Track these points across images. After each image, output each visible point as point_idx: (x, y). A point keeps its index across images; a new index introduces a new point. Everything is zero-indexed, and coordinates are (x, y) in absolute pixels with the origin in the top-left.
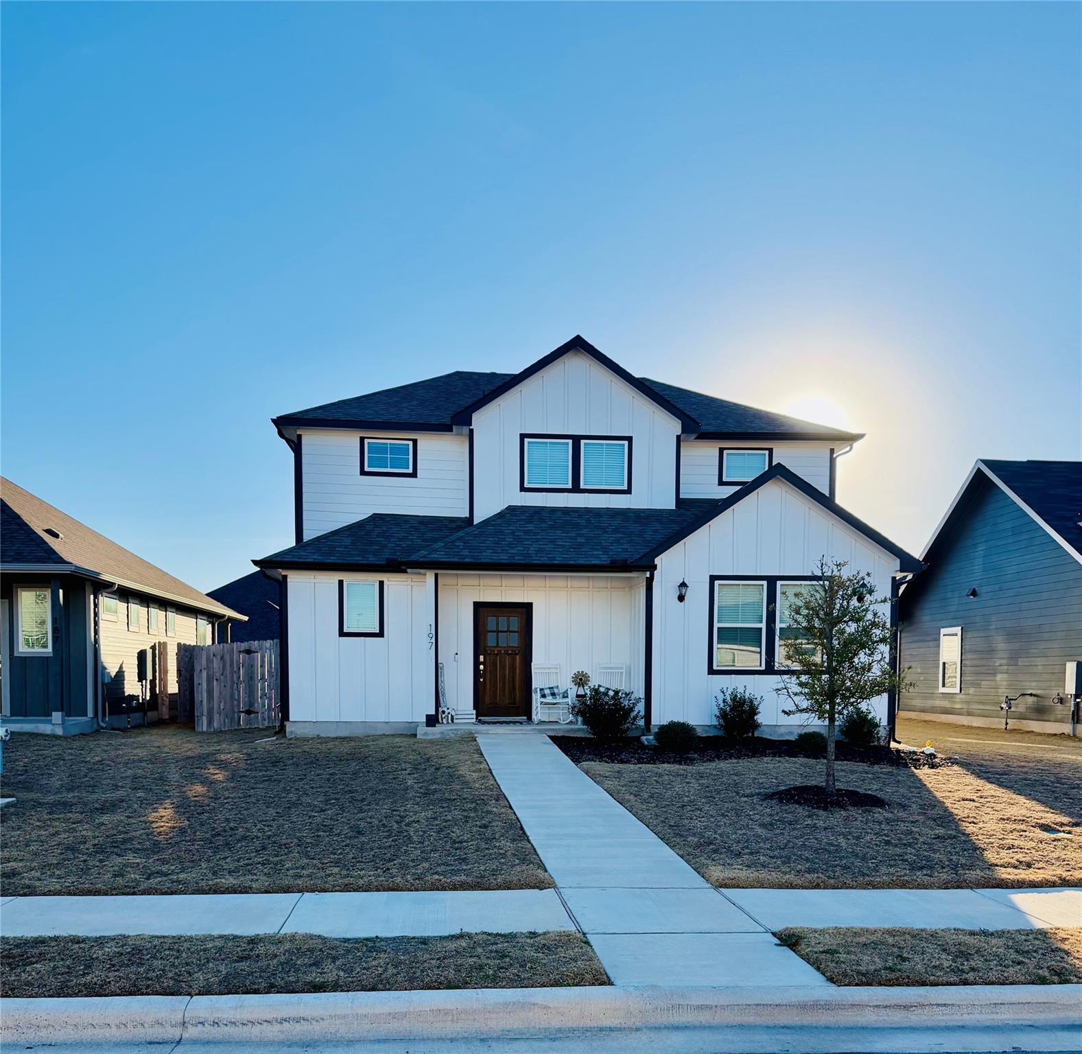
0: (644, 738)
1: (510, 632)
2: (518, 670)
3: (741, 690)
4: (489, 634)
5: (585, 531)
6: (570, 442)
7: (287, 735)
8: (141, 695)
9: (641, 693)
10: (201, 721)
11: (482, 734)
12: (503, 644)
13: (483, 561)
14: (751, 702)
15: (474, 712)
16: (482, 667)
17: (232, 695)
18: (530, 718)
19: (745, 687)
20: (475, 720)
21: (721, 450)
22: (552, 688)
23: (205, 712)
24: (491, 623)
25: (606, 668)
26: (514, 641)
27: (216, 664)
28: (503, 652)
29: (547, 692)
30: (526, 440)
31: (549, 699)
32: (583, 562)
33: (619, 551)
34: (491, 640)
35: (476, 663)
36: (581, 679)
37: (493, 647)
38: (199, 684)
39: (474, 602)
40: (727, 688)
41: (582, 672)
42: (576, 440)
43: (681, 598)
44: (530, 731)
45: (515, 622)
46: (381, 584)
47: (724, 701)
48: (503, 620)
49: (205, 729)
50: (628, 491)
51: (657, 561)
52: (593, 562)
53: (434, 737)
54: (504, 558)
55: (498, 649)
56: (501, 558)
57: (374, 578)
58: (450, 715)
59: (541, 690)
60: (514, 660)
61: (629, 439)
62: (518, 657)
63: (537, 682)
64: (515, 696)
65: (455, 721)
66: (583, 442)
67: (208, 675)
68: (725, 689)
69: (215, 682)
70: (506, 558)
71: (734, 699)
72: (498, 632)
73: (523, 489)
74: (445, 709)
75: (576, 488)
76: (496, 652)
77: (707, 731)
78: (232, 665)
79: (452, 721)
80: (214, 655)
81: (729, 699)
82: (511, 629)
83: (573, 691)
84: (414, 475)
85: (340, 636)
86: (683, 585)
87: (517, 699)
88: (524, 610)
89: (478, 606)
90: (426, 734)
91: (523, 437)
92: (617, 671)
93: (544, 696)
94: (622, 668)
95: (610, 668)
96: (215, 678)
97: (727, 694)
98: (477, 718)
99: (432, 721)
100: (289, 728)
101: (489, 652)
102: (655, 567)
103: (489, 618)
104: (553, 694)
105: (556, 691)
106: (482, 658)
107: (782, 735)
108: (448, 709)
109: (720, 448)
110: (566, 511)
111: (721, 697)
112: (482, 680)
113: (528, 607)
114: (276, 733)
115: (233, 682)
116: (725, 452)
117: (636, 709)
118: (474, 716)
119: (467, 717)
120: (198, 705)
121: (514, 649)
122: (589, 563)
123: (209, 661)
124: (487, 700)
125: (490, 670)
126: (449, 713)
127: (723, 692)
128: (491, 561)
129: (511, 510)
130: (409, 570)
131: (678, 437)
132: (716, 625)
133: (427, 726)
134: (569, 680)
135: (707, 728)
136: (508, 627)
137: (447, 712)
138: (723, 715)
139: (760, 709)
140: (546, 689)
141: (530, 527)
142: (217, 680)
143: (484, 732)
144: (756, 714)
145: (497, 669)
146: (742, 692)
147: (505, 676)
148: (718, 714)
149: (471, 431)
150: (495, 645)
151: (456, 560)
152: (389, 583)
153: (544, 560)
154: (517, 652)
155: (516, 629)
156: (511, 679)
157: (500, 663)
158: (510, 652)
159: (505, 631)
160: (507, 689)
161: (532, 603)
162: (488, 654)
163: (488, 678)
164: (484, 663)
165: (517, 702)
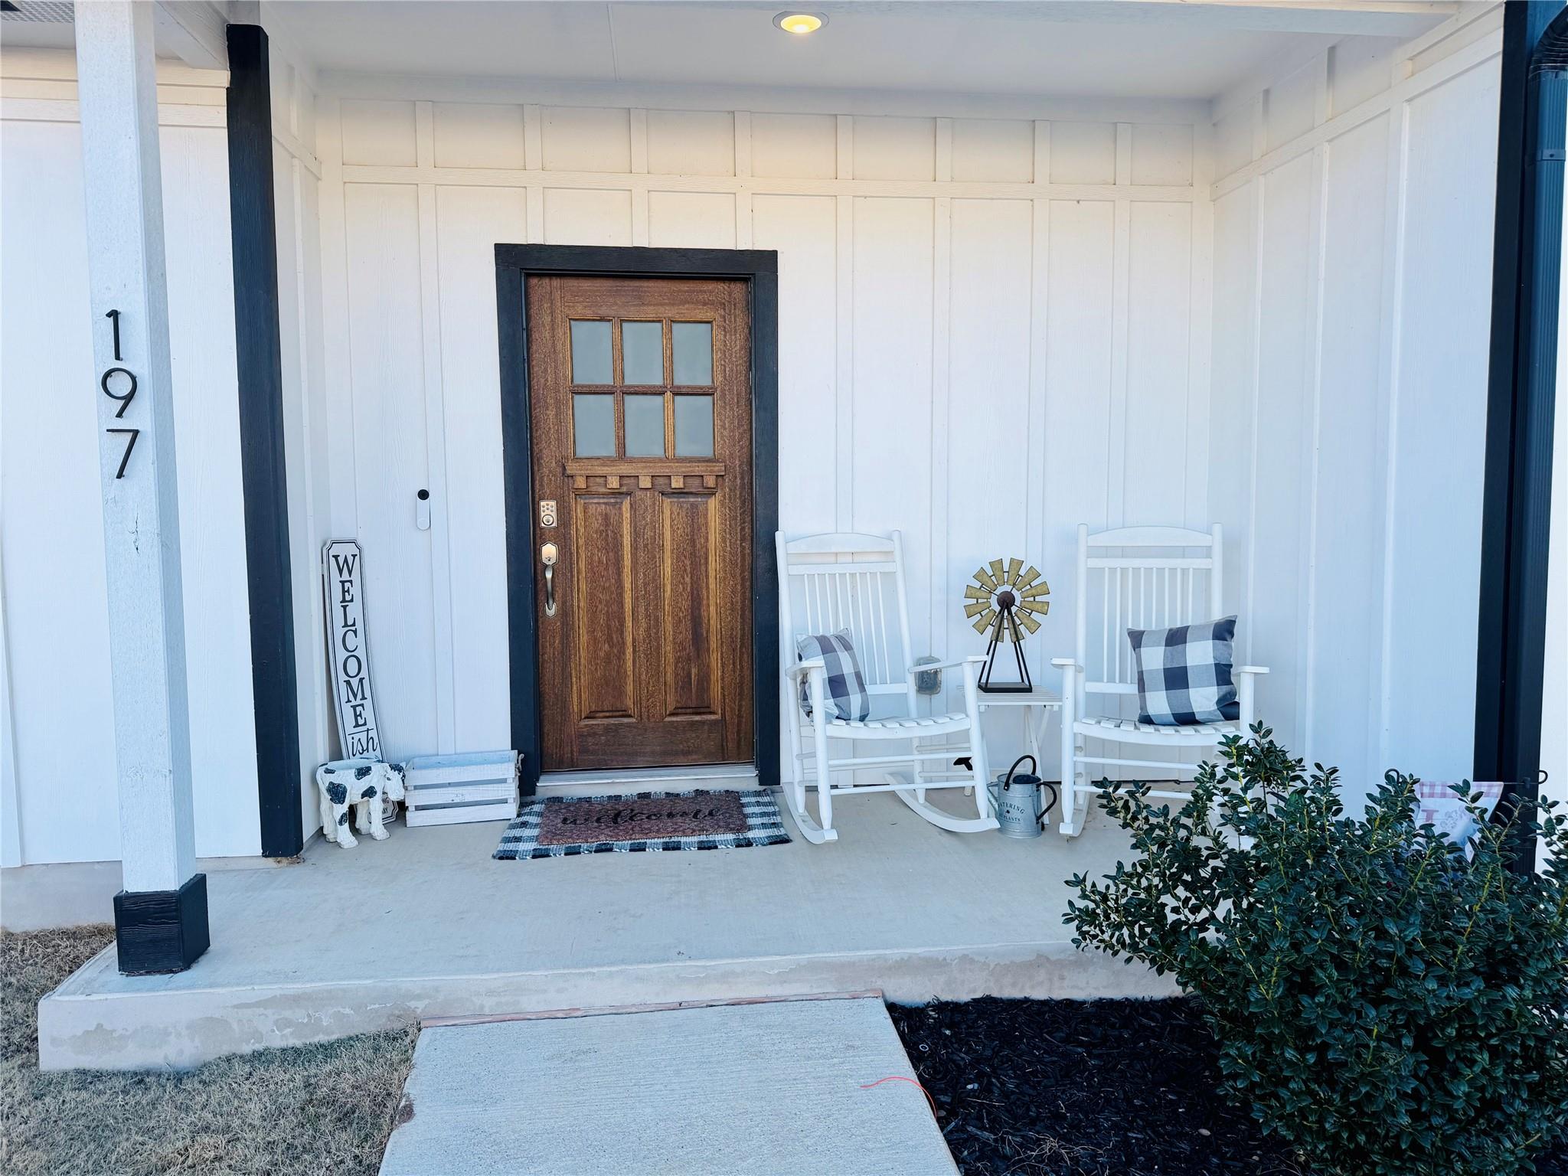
1: (678, 392)
2: (714, 565)
4: (580, 400)
12: (644, 442)
16: (549, 551)
18: (772, 788)
24: (589, 349)
26: (696, 432)
28: (646, 483)
34: (592, 429)
35: (523, 536)
36: (1005, 600)
37: (605, 460)
39: (499, 248)
41: (1016, 564)
45: (699, 349)
48: (642, 338)
55: (625, 469)
60: (697, 519)
62: (713, 503)
64: (704, 679)
76: (614, 483)
82: (682, 380)
87: (716, 690)
88: (738, 290)
89: (518, 266)
101: (581, 483)
103: (582, 331)
112: (551, 613)
113: (756, 273)
119: (470, 792)
121: (698, 469)
124: (580, 695)
125: (590, 563)
136: (670, 368)
145: (618, 564)
147: (659, 587)
150: (611, 450)
154: (710, 482)
155: (704, 381)
156: (685, 604)
157: (636, 534)
158: (677, 483)
159: (658, 392)
160: (668, 648)
161: (775, 253)
162: (579, 494)
163: (580, 602)
164: (562, 537)
165: (717, 705)
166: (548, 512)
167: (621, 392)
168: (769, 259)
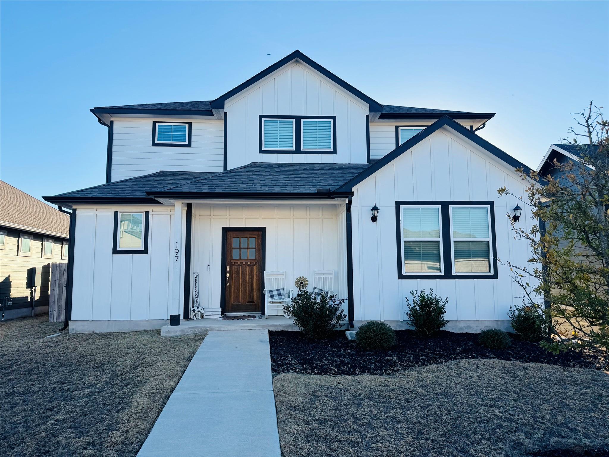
0: (348, 333)
1: (250, 249)
2: (255, 277)
4: (234, 250)
6: (293, 120)
7: (69, 331)
9: (345, 295)
11: (216, 330)
12: (244, 257)
14: (437, 303)
15: (220, 309)
16: (228, 275)
18: (263, 313)
19: (432, 290)
20: (220, 316)
21: (397, 128)
22: (279, 290)
23: (56, 309)
24: (236, 242)
25: (321, 274)
26: (253, 255)
27: (65, 276)
28: (244, 263)
29: (275, 293)
30: (263, 120)
31: (276, 299)
34: (236, 255)
35: (224, 272)
36: (302, 283)
37: (237, 260)
38: (53, 290)
39: (223, 228)
41: (303, 277)
42: (298, 119)
43: (374, 219)
45: (253, 242)
46: (147, 214)
48: (244, 240)
49: (55, 320)
50: (334, 152)
51: (354, 189)
52: (304, 192)
53: (175, 334)
54: (234, 189)
55: (241, 261)
57: (142, 210)
58: (199, 313)
59: (270, 291)
60: (252, 269)
61: (334, 118)
62: (255, 267)
63: (268, 286)
64: (253, 297)
65: (205, 317)
66: (302, 120)
68: (414, 292)
69: (64, 288)
70: (237, 190)
71: (422, 299)
73: (261, 151)
74: (195, 308)
75: (298, 151)
76: (239, 263)
77: (400, 326)
79: (202, 317)
80: (64, 270)
81: (418, 300)
82: (250, 247)
83: (295, 291)
84: (189, 145)
85: (113, 254)
86: (375, 208)
87: (255, 298)
88: (260, 233)
89: (225, 230)
90: (169, 332)
91: (261, 117)
92: (327, 276)
93: (272, 296)
94: (331, 274)
95: (323, 274)
96: (64, 285)
97: (416, 296)
98: (222, 314)
99: (175, 320)
100: (71, 326)
101: (233, 263)
102: (352, 194)
103: (235, 239)
104: (280, 295)
105: (282, 292)
107: (462, 329)
108: (198, 308)
109: (396, 126)
110: (291, 165)
111: (411, 298)
112: (228, 285)
113: (262, 230)
114: (61, 330)
116: (400, 129)
117: (341, 309)
118: (220, 313)
119: (214, 313)
121: (253, 261)
122: (301, 192)
124: (232, 300)
125: (234, 277)
126: (199, 311)
127: (413, 294)
129: (253, 165)
131: (368, 117)
132: (403, 240)
133: (171, 325)
134: (293, 283)
135: (400, 323)
136: (249, 245)
137: (197, 310)
139: (446, 309)
140: (274, 290)
141: (263, 173)
145: (239, 277)
147: (246, 281)
148: (409, 312)
149: (226, 114)
150: (238, 258)
152: (152, 213)
154: (255, 263)
155: (254, 247)
156: (250, 284)
157: (242, 272)
158: (249, 263)
159: (246, 249)
160: (247, 291)
161: (265, 227)
162: (233, 265)
163: (233, 283)
164: (230, 272)
165: (255, 301)
166: (228, 268)
167: (240, 249)
168: (265, 228)
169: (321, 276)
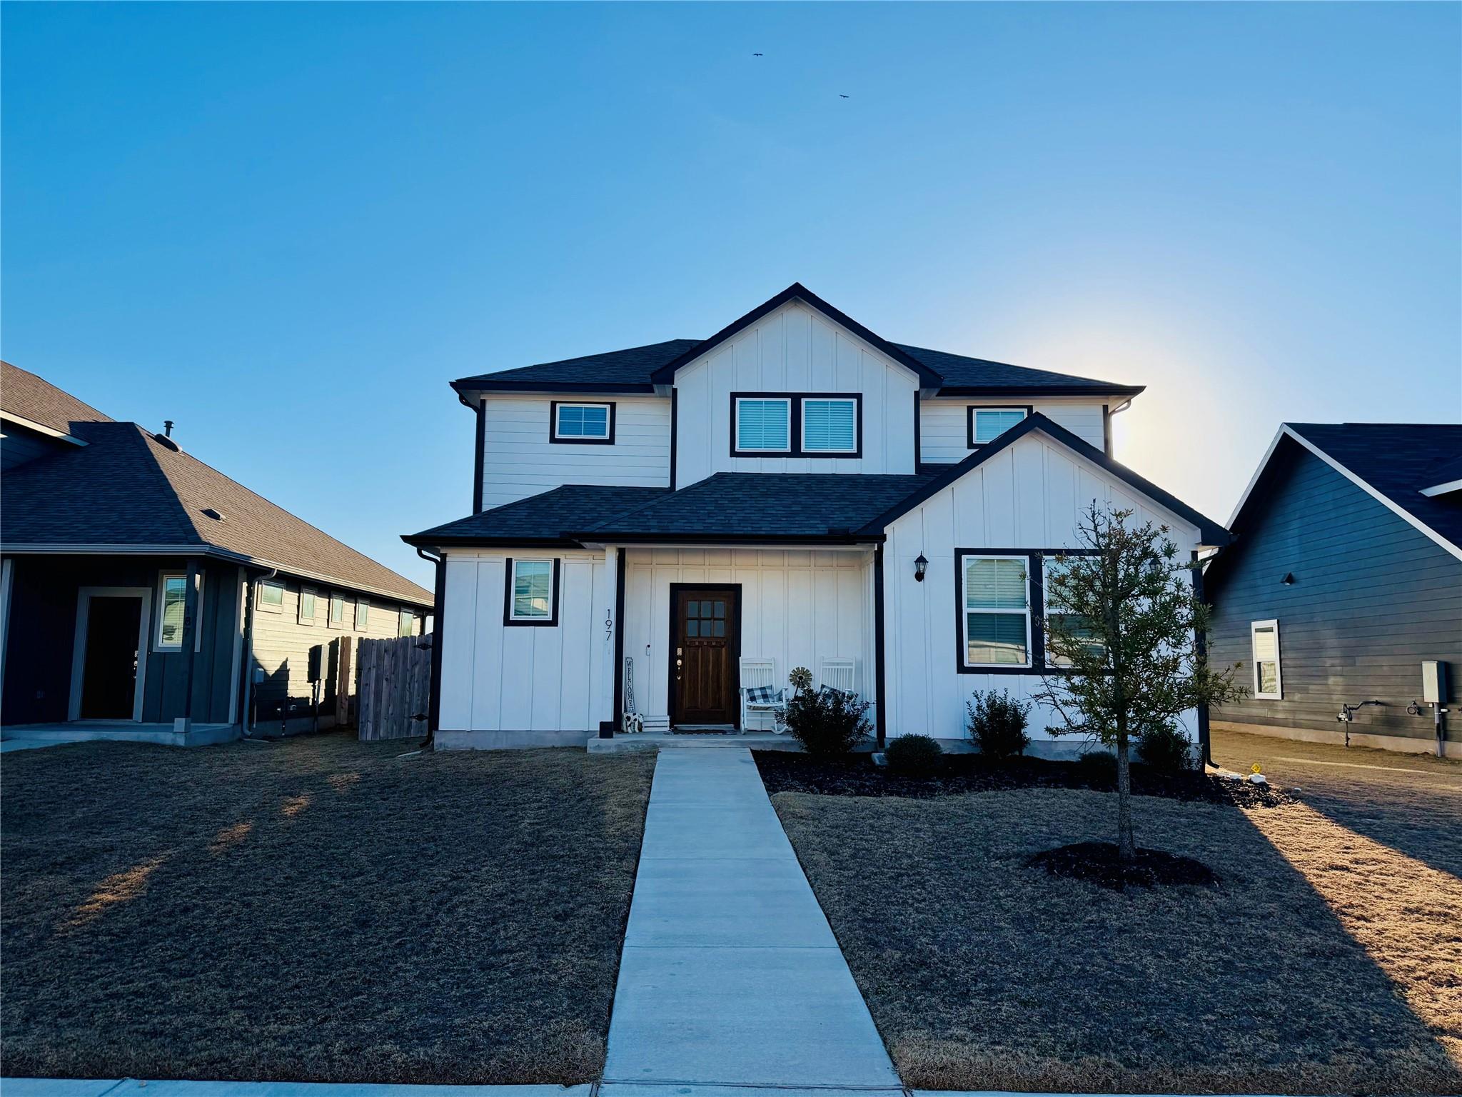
0: (875, 755)
1: (715, 619)
2: (723, 666)
3: (1000, 694)
4: (689, 621)
5: (802, 499)
6: (789, 400)
7: (435, 748)
8: (311, 697)
9: (872, 698)
10: (365, 729)
11: (669, 747)
12: (705, 634)
13: (672, 531)
14: (1015, 710)
15: (668, 718)
16: (679, 662)
17: (403, 698)
18: (738, 726)
19: (1006, 690)
20: (668, 728)
21: (970, 409)
22: (764, 688)
23: (371, 718)
24: (692, 608)
25: (833, 664)
26: (719, 630)
27: (387, 661)
28: (705, 644)
29: (758, 693)
30: (738, 400)
31: (760, 703)
32: (795, 533)
33: (838, 520)
34: (691, 629)
35: (673, 657)
36: (801, 678)
37: (695, 637)
38: (367, 685)
39: (672, 585)
40: (982, 691)
41: (803, 668)
42: (796, 398)
43: (920, 576)
44: (730, 743)
45: (721, 608)
46: (557, 562)
47: (979, 708)
48: (706, 605)
49: (369, 738)
50: (858, 455)
51: (887, 530)
52: (807, 532)
53: (608, 752)
54: (698, 528)
55: (700, 640)
56: (695, 528)
57: (548, 556)
58: (637, 723)
59: (750, 691)
60: (718, 656)
61: (859, 396)
62: (724, 649)
63: (746, 681)
64: (720, 698)
65: (644, 730)
66: (803, 400)
67: (377, 675)
68: (979, 693)
69: (384, 681)
70: (702, 528)
71: (992, 704)
72: (700, 619)
73: (733, 453)
74: (631, 715)
75: (796, 452)
76: (697, 643)
77: (959, 748)
78: (404, 662)
79: (640, 730)
80: (386, 651)
81: (985, 705)
82: (716, 616)
83: (791, 692)
84: (611, 441)
85: (504, 625)
86: (921, 560)
87: (723, 702)
88: (732, 593)
89: (675, 588)
90: (598, 747)
91: (734, 396)
92: (844, 667)
93: (753, 699)
94: (851, 664)
95: (838, 664)
96: (385, 677)
97: (982, 699)
98: (670, 727)
99: (607, 730)
100: (438, 739)
102: (884, 538)
103: (690, 603)
104: (765, 697)
105: (769, 692)
106: (679, 651)
107: (1059, 754)
108: (634, 714)
109: (968, 407)
110: (784, 478)
111: (974, 703)
112: (679, 678)
113: (735, 590)
114: (422, 746)
115: (404, 681)
116: (975, 411)
117: (864, 717)
118: (668, 724)
119: (658, 724)
120: (364, 709)
121: (720, 640)
122: (803, 533)
123: (379, 657)
124: (686, 700)
125: (690, 666)
126: (635, 720)
127: (976, 696)
128: (682, 532)
129: (720, 478)
130: (586, 544)
131: (917, 394)
132: (966, 610)
133: (601, 737)
134: (787, 678)
135: (959, 743)
136: (713, 613)
137: (633, 718)
138: (979, 726)
139: (1028, 719)
140: (756, 689)
141: (739, 494)
142: (387, 679)
143: (671, 745)
144: (1023, 727)
145: (697, 668)
146: (1002, 696)
147: (708, 673)
148: (972, 725)
149: (675, 391)
150: (696, 635)
151: (640, 531)
152: (566, 561)
153: (748, 530)
154: (723, 643)
155: (722, 616)
156: (715, 677)
157: (702, 658)
158: (714, 644)
159: (710, 619)
160: (710, 690)
161: (741, 584)
162: (689, 646)
163: (687, 676)
164: (681, 658)
165: (723, 706)
168: (740, 586)
169: (834, 667)
